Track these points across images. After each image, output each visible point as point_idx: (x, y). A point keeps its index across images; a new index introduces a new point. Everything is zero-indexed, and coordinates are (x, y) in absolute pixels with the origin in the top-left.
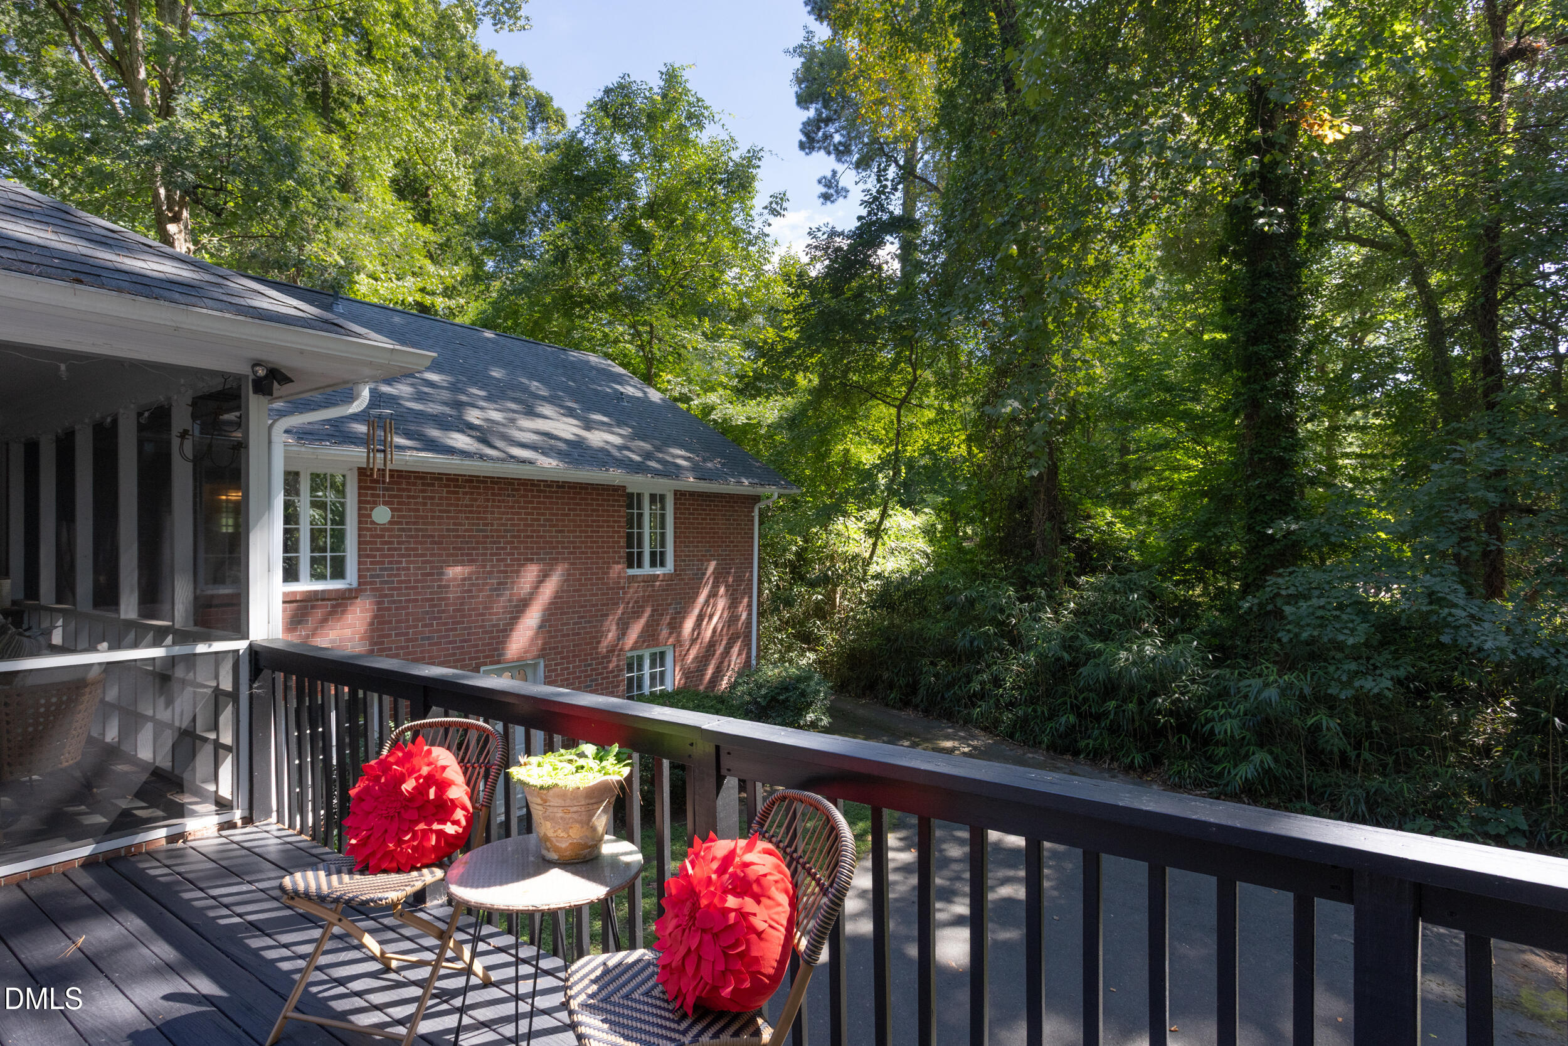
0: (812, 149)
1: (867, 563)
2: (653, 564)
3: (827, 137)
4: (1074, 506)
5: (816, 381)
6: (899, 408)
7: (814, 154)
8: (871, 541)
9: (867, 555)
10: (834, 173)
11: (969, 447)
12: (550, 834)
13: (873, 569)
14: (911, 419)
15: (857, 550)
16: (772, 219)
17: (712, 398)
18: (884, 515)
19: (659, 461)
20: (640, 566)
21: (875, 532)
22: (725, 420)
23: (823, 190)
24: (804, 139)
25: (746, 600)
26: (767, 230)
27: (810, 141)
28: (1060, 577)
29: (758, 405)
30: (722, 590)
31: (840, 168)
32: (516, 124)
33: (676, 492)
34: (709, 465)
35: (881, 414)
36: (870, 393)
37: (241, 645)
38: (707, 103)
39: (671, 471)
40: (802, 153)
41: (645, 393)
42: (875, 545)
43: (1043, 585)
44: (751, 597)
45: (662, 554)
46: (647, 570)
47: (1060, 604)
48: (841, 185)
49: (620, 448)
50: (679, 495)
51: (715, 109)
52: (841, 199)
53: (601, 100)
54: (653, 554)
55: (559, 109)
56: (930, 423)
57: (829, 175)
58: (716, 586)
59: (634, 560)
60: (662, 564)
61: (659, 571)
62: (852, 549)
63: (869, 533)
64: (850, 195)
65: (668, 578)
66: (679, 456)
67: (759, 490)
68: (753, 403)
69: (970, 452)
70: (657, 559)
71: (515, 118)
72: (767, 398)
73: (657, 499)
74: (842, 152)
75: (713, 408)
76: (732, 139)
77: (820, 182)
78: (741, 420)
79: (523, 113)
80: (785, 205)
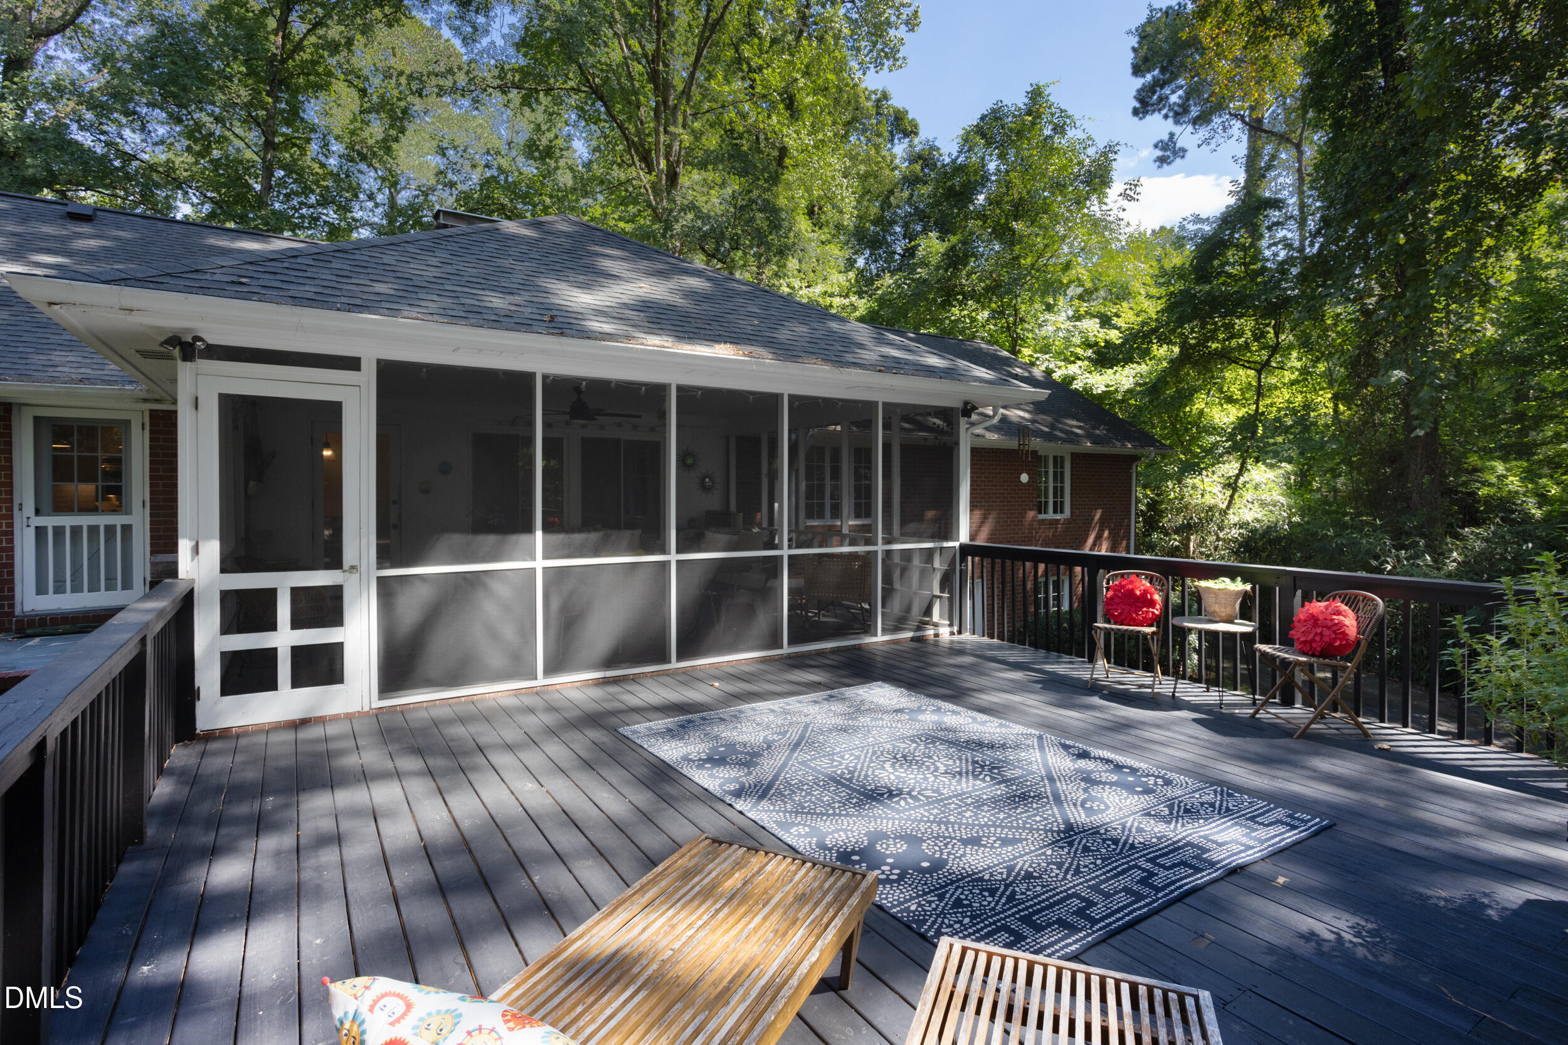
0: (1146, 113)
1: (1224, 513)
2: (1055, 512)
3: (1163, 99)
4: (1458, 461)
5: (1177, 350)
6: (1259, 372)
7: (1148, 117)
8: (1229, 493)
9: (1224, 506)
10: (1172, 135)
11: (1336, 405)
12: (1217, 610)
13: (1233, 518)
14: (1273, 380)
15: (1213, 502)
16: (1125, 204)
17: (1073, 369)
18: (1242, 469)
19: (1062, 431)
20: (1045, 513)
21: (1232, 485)
22: (1085, 389)
23: (1159, 153)
24: (1138, 105)
25: (1124, 543)
26: (1121, 215)
27: (1145, 105)
28: (1440, 529)
29: (1115, 373)
30: (1106, 534)
31: (1177, 130)
32: (880, 140)
33: (1072, 454)
34: (1097, 432)
35: (1238, 377)
36: (1228, 357)
37: (956, 544)
38: (1070, 113)
39: (1072, 438)
40: (1136, 119)
41: (1030, 372)
42: (1232, 497)
43: (1422, 536)
44: (1129, 540)
45: (1062, 503)
46: (1051, 515)
47: (1442, 554)
48: (1178, 146)
49: (1033, 421)
50: (1075, 456)
51: (1076, 117)
52: (1178, 160)
53: (977, 126)
54: (1055, 503)
55: (913, 120)
56: (1293, 383)
57: (1166, 138)
58: (1101, 531)
59: (1041, 508)
60: (1062, 512)
61: (1058, 517)
62: (1209, 500)
63: (1227, 486)
64: (1188, 155)
65: (1068, 522)
66: (1073, 425)
67: (1139, 451)
68: (1110, 371)
69: (1336, 410)
70: (1058, 508)
71: (879, 135)
72: (1123, 367)
73: (1058, 461)
74: (1179, 114)
75: (1073, 378)
76: (1089, 138)
77: (1156, 146)
78: (1100, 389)
79: (885, 129)
80: (1138, 189)
